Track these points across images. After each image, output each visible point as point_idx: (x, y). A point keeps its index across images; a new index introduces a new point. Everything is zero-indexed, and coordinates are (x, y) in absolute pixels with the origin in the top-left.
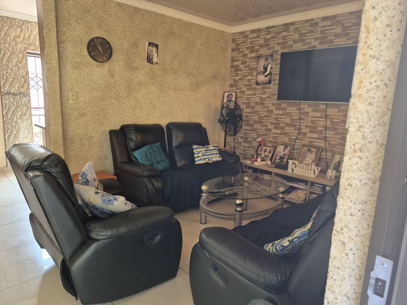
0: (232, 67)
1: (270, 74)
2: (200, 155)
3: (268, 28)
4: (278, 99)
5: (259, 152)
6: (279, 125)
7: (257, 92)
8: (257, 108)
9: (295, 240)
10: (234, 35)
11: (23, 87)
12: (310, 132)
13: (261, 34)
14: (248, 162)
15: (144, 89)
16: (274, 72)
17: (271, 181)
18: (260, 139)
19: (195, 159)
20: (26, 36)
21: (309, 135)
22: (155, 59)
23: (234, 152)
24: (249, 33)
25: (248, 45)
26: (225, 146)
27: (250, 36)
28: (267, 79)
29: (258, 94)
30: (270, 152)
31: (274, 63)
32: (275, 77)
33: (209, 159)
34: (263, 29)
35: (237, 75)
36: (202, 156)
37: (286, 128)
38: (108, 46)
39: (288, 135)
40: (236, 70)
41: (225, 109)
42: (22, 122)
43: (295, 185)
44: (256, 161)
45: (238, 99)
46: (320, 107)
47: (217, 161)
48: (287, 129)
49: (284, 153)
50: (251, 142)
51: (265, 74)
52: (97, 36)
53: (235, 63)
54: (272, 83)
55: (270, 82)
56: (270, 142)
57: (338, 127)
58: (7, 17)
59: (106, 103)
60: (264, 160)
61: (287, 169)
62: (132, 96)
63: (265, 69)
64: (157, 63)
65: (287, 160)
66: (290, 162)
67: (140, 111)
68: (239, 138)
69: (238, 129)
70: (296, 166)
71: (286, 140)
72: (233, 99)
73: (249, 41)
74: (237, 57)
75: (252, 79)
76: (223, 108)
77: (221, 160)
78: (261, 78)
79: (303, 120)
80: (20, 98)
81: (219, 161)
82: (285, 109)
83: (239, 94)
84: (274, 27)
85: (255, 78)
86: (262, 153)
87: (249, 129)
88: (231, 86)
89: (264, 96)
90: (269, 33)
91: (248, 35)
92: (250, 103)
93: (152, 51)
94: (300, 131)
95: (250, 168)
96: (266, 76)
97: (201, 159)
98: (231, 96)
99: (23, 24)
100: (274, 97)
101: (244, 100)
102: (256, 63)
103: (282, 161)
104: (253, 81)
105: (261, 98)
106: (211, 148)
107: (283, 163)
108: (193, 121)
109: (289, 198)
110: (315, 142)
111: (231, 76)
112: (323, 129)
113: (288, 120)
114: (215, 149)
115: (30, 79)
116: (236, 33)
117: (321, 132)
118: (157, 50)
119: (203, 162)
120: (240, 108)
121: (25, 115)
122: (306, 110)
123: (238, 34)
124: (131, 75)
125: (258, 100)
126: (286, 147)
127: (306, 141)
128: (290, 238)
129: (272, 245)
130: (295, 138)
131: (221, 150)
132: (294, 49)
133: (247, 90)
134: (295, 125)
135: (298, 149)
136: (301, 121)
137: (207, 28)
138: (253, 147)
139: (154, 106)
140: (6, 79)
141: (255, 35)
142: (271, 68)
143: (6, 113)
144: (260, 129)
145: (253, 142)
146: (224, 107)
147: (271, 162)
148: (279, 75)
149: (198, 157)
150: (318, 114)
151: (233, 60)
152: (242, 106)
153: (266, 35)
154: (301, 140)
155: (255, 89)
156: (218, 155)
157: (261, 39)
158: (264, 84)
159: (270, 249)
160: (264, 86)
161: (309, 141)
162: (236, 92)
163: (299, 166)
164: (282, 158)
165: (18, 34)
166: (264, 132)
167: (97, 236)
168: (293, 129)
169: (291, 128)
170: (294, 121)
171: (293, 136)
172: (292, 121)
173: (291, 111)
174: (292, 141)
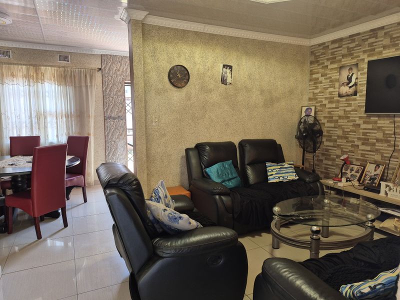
0: (311, 80)
1: (356, 84)
2: (274, 173)
3: (351, 36)
4: (366, 111)
5: (343, 171)
6: (368, 141)
7: (340, 105)
8: (341, 122)
9: (378, 287)
10: (312, 48)
11: (120, 112)
13: (344, 43)
14: (330, 182)
15: (217, 109)
16: (360, 83)
17: (359, 204)
18: (345, 156)
19: (269, 178)
20: (124, 69)
22: (229, 80)
23: (314, 171)
24: (330, 43)
25: (328, 56)
26: (303, 164)
27: (330, 47)
28: (352, 90)
29: (341, 107)
30: (357, 172)
31: (359, 73)
32: (361, 88)
33: (283, 177)
34: (346, 38)
35: (317, 88)
36: (276, 174)
37: (377, 144)
38: (186, 72)
39: (380, 152)
40: (315, 83)
41: (302, 124)
42: (119, 140)
43: (390, 212)
44: (341, 181)
45: (318, 113)
47: (293, 181)
48: (379, 146)
49: (376, 173)
50: (334, 160)
51: (349, 86)
52: (177, 64)
53: (314, 76)
54: (358, 94)
55: (355, 93)
56: (357, 160)
58: (110, 55)
59: (183, 124)
60: (350, 181)
61: (379, 192)
62: (207, 116)
63: (350, 80)
64: (230, 84)
65: (380, 181)
66: (383, 184)
67: (213, 129)
68: (320, 155)
69: (318, 145)
70: (390, 189)
71: (378, 158)
72: (313, 114)
73: (330, 51)
74: (316, 69)
75: (334, 92)
76: (300, 123)
77: (298, 179)
78: (345, 90)
80: (119, 121)
81: (295, 180)
82: (376, 122)
83: (319, 108)
84: (359, 34)
85: (338, 90)
86: (348, 172)
87: (332, 145)
88: (310, 99)
89: (348, 109)
90: (353, 41)
91: (328, 46)
92: (332, 117)
93: (226, 73)
94: (396, 148)
95: (332, 189)
96: (350, 87)
97: (274, 178)
98: (310, 110)
99: (122, 60)
100: (362, 109)
101: (325, 114)
102: (339, 74)
103: (373, 182)
104: (335, 93)
105: (345, 111)
106: (286, 166)
107: (374, 185)
108: (267, 138)
109: (383, 227)
111: (310, 90)
113: (380, 135)
114: (291, 167)
115: (126, 105)
116: (315, 45)
118: (231, 71)
119: (277, 180)
120: (319, 123)
121: (121, 135)
123: (317, 46)
124: (206, 97)
125: (341, 113)
126: (378, 166)
128: (372, 283)
129: (350, 288)
130: (389, 156)
131: (298, 167)
132: (384, 55)
133: (329, 103)
134: (388, 141)
135: (394, 169)
136: (397, 136)
137: (283, 44)
138: (337, 165)
139: (227, 124)
140: (109, 105)
141: (337, 45)
142: (357, 78)
143: (108, 134)
144: (346, 146)
145: (337, 160)
146: (302, 122)
147: (359, 183)
148: (366, 85)
149: (272, 175)
151: (312, 73)
152: (323, 121)
153: (349, 43)
154: (398, 158)
155: (338, 102)
156: (294, 174)
157: (344, 48)
158: (348, 95)
159: (347, 291)
160: (348, 98)
162: (315, 106)
163: (395, 189)
164: (372, 179)
165: (118, 68)
166: (350, 148)
167: (162, 253)
168: (386, 145)
169: (383, 145)
170: (388, 136)
171: (387, 153)
172: (385, 136)
173: (383, 125)
174: (386, 159)
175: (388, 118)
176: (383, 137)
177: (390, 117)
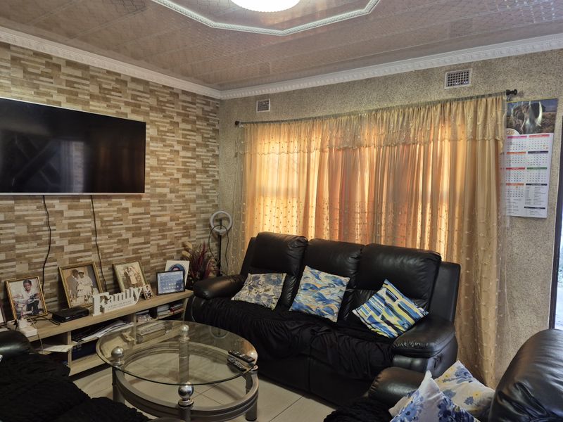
12: (70, 243)
21: (68, 248)
37: (18, 246)
39: (25, 259)
46: (81, 200)
48: (21, 248)
49: (31, 294)
57: (111, 227)
66: (97, 298)
70: (106, 300)
71: (22, 268)
79: (55, 225)
94: (52, 246)
110: (81, 257)
112: (91, 234)
113: (21, 230)
117: (89, 240)
122: (58, 208)
126: (27, 282)
127: (65, 259)
130: (43, 260)
134: (39, 238)
136: (52, 228)
150: (80, 213)
154: (56, 261)
161: (70, 259)
164: (32, 305)
168: (35, 244)
169: (30, 245)
170: (36, 229)
171: (37, 257)
172: (31, 230)
173: (25, 213)
174: (37, 266)
175: (34, 201)
176: (28, 232)
177: (36, 199)
